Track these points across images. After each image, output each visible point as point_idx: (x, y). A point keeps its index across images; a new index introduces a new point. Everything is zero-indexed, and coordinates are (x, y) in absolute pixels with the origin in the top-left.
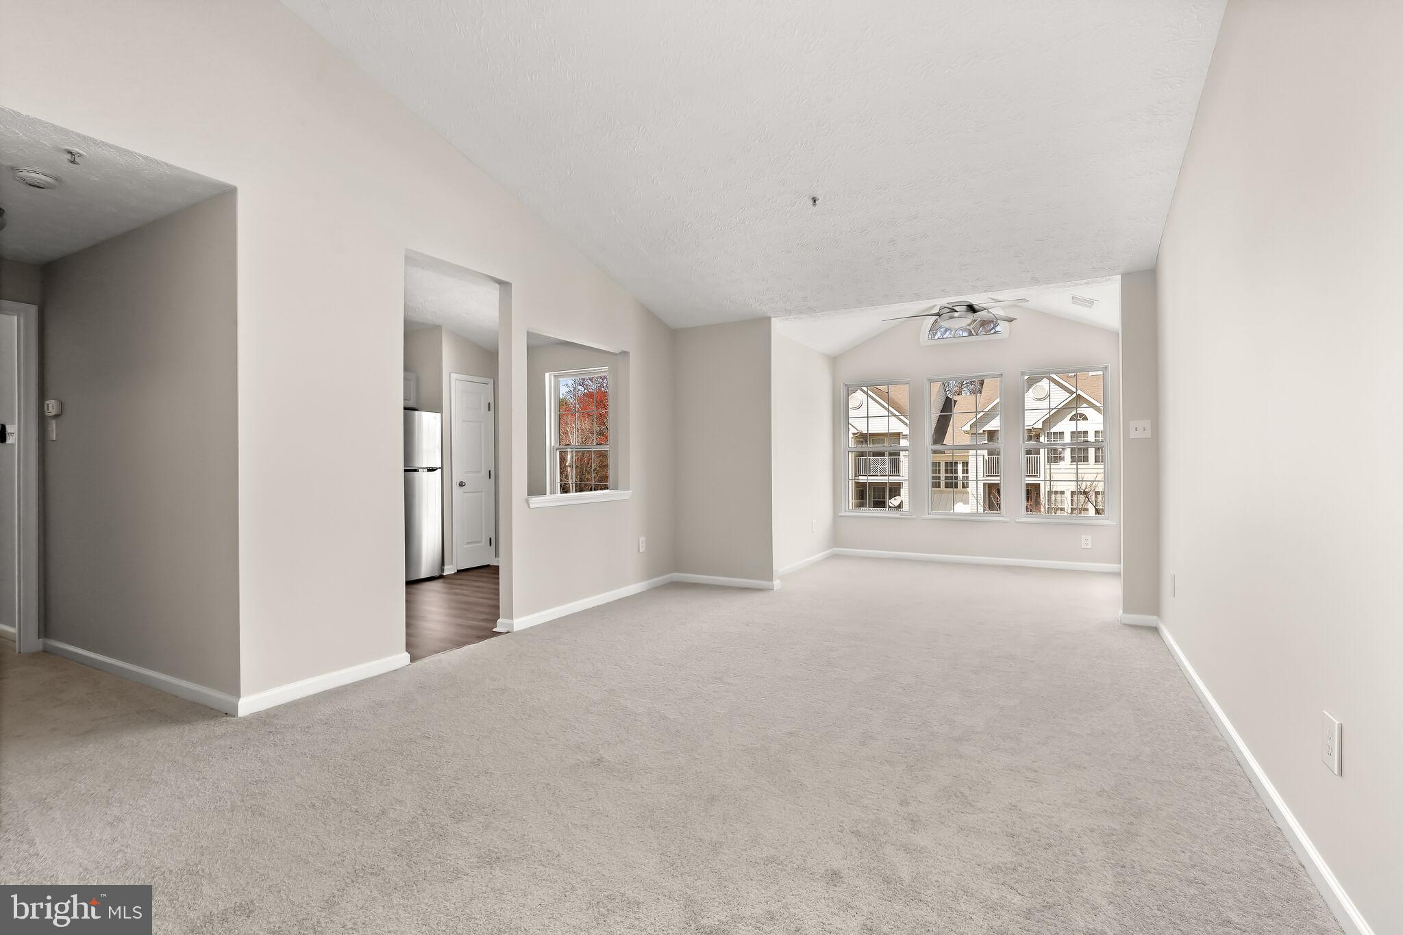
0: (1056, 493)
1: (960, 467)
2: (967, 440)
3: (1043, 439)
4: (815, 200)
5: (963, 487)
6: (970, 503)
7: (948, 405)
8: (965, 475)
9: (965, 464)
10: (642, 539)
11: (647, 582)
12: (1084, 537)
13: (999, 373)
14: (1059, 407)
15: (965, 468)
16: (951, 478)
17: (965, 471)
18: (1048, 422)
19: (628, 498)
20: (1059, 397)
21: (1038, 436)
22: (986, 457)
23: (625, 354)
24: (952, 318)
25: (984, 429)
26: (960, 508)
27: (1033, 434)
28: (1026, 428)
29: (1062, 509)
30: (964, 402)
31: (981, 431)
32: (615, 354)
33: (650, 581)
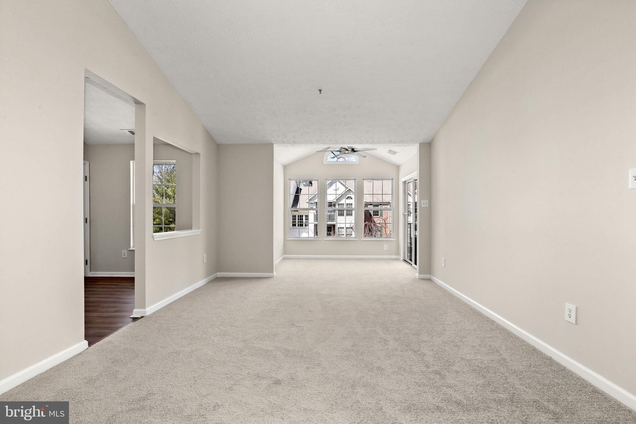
0: (341, 228)
1: (304, 218)
2: (306, 206)
3: (337, 206)
4: (320, 91)
5: (305, 226)
6: (308, 233)
7: (298, 190)
8: (306, 221)
9: (307, 216)
10: (205, 256)
11: (206, 279)
12: (385, 245)
13: (355, 178)
14: (342, 194)
15: (306, 218)
16: (300, 222)
17: (307, 219)
18: (338, 199)
19: (199, 233)
20: (342, 190)
21: (334, 205)
22: (315, 213)
23: (197, 154)
24: (345, 153)
25: (314, 201)
26: (304, 235)
27: (332, 204)
28: (328, 201)
29: (343, 235)
30: (305, 190)
31: (313, 202)
32: (191, 154)
33: (208, 278)
